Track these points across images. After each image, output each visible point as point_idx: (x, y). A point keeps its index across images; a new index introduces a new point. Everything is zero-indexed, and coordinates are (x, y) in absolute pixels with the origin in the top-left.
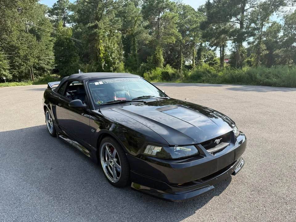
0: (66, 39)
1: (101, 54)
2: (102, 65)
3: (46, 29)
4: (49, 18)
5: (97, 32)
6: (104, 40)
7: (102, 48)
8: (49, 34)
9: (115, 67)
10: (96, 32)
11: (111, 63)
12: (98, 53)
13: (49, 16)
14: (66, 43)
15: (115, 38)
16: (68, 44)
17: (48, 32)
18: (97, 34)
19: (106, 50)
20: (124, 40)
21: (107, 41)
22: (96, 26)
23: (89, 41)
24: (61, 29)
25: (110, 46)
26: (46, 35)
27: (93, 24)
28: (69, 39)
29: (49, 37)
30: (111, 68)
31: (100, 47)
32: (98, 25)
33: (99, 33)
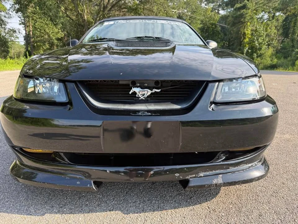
0: (212, 24)
1: (246, 39)
2: (244, 51)
3: (197, 16)
4: (206, 7)
5: (244, 13)
6: (251, 22)
7: (248, 32)
8: (199, 22)
9: (261, 53)
10: (242, 13)
11: (256, 49)
12: (243, 38)
13: (206, 5)
14: (211, 29)
15: (274, 22)
16: (213, 29)
17: (199, 19)
18: (243, 15)
19: (252, 34)
20: (285, 24)
21: (256, 23)
22: (244, 7)
23: (234, 24)
24: (209, 15)
25: (258, 29)
26: (196, 23)
27: (242, 5)
28: (215, 24)
29: (199, 25)
30: (255, 54)
31: (247, 31)
32: (247, 5)
33: (247, 14)
